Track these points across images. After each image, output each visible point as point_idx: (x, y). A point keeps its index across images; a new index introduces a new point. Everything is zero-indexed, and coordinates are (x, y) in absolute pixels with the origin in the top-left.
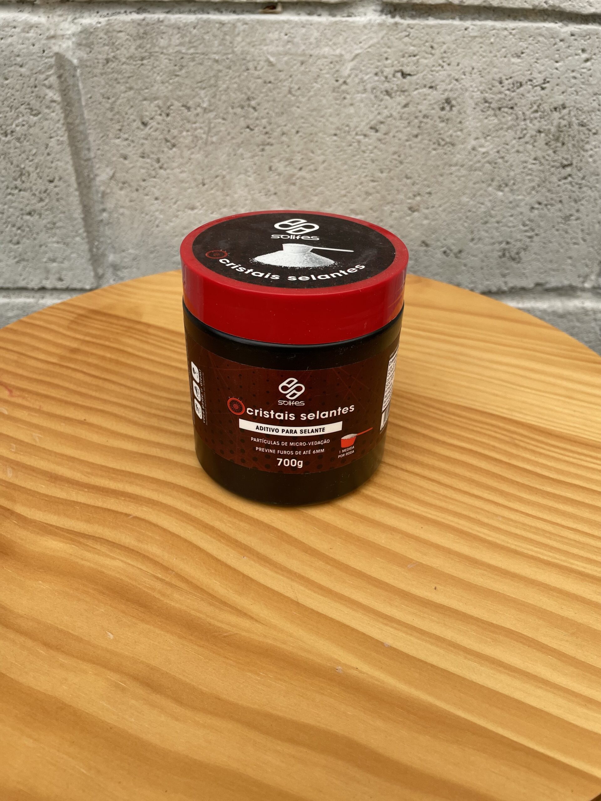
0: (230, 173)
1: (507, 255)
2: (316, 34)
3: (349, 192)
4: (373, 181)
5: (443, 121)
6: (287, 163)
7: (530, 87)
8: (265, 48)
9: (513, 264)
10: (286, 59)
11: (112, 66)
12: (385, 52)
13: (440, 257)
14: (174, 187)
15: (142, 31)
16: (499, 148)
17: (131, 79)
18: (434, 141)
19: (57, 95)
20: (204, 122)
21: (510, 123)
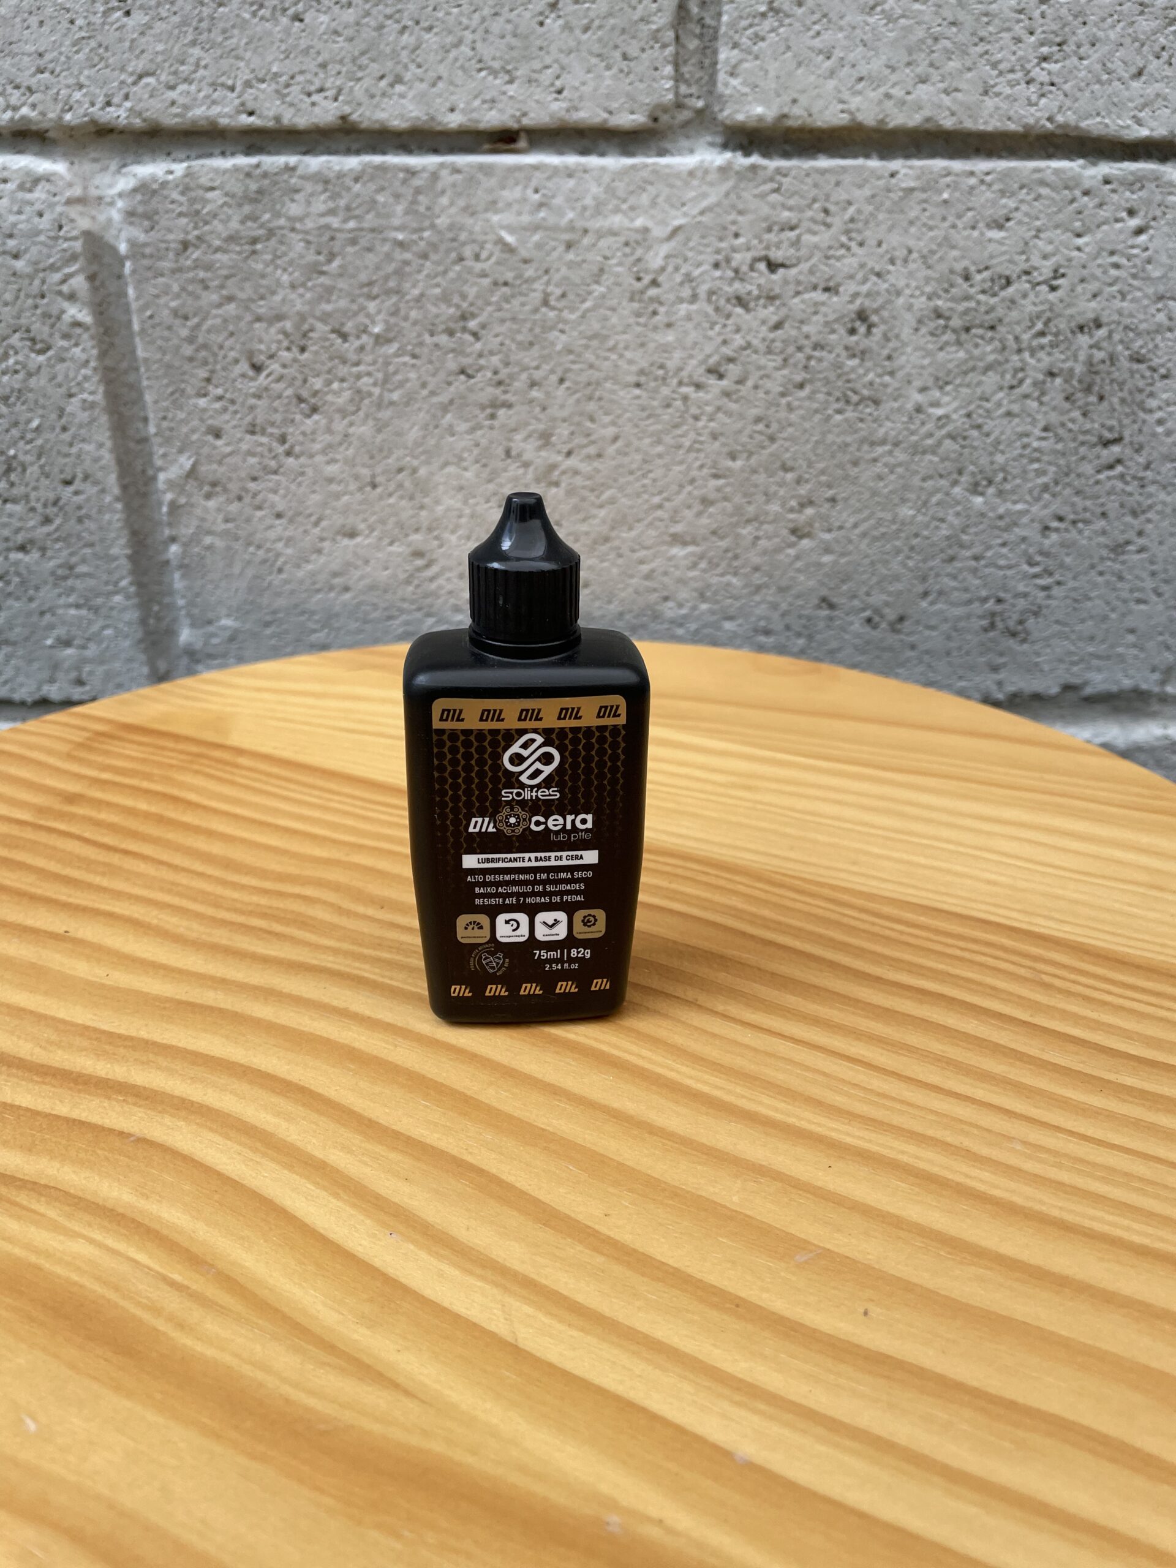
0: (427, 463)
1: (1000, 625)
2: (594, 189)
3: (668, 499)
4: (716, 476)
5: (854, 356)
6: (540, 443)
7: (1027, 286)
8: (495, 218)
9: (1012, 643)
10: (536, 238)
11: (194, 256)
12: (734, 223)
13: (862, 630)
14: (314, 492)
15: (254, 186)
16: (972, 407)
17: (233, 280)
18: (838, 394)
19: (85, 312)
20: (374, 363)
21: (991, 358)
